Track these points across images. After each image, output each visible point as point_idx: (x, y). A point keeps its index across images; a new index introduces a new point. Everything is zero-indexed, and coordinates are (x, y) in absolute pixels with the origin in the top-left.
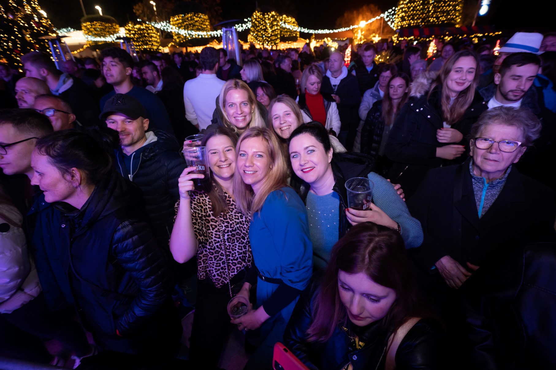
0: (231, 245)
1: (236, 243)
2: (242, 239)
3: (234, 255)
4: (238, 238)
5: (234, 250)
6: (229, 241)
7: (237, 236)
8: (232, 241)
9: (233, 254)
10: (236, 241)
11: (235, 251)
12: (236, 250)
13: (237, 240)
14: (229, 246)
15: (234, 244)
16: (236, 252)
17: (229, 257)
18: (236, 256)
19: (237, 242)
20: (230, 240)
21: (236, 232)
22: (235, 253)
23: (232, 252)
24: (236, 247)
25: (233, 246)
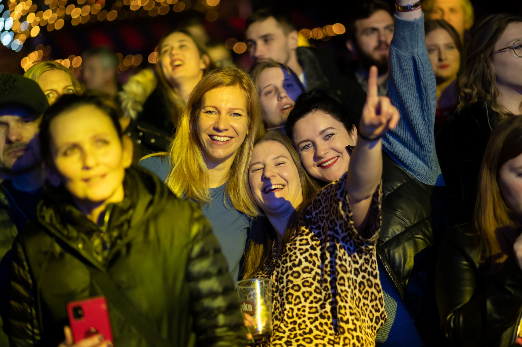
0: (295, 308)
1: (304, 303)
2: (315, 294)
3: (303, 326)
4: (307, 292)
5: (302, 316)
6: (290, 300)
7: (303, 289)
8: (295, 300)
9: (300, 325)
10: (302, 299)
11: (303, 319)
12: (304, 316)
13: (304, 297)
14: (291, 311)
15: (300, 306)
16: (306, 319)
17: (295, 332)
18: (307, 326)
19: (305, 301)
20: (292, 299)
21: (302, 266)
22: (304, 322)
23: (299, 321)
24: (304, 311)
25: (299, 310)
